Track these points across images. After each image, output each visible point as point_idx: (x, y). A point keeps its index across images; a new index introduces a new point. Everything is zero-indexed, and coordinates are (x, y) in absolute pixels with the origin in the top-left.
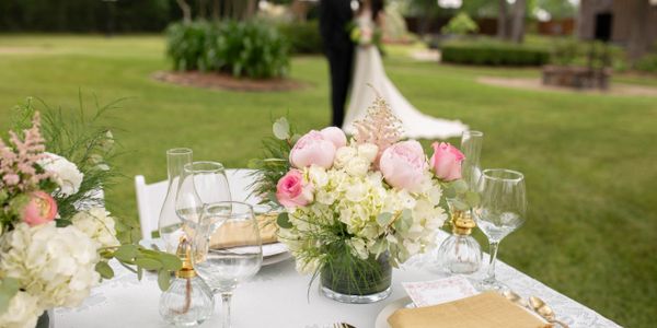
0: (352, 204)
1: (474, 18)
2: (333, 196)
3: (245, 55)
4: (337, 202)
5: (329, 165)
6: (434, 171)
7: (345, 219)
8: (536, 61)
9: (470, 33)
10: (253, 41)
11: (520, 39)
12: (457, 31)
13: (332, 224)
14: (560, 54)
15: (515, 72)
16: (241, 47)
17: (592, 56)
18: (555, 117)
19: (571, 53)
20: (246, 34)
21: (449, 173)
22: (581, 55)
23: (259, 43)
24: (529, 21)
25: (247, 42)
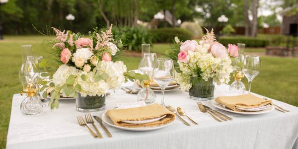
0: (203, 62)
1: (234, 27)
2: (196, 60)
3: (134, 42)
4: (197, 62)
5: (194, 50)
6: (229, 53)
7: (201, 66)
8: (263, 45)
9: (232, 33)
10: (137, 35)
11: (256, 36)
12: (226, 33)
13: (196, 69)
14: (274, 42)
15: (253, 50)
16: (132, 38)
17: (288, 42)
18: (272, 67)
19: (279, 41)
20: (134, 32)
21: (234, 54)
22: (283, 42)
23: (140, 36)
24: (259, 28)
25: (135, 36)
